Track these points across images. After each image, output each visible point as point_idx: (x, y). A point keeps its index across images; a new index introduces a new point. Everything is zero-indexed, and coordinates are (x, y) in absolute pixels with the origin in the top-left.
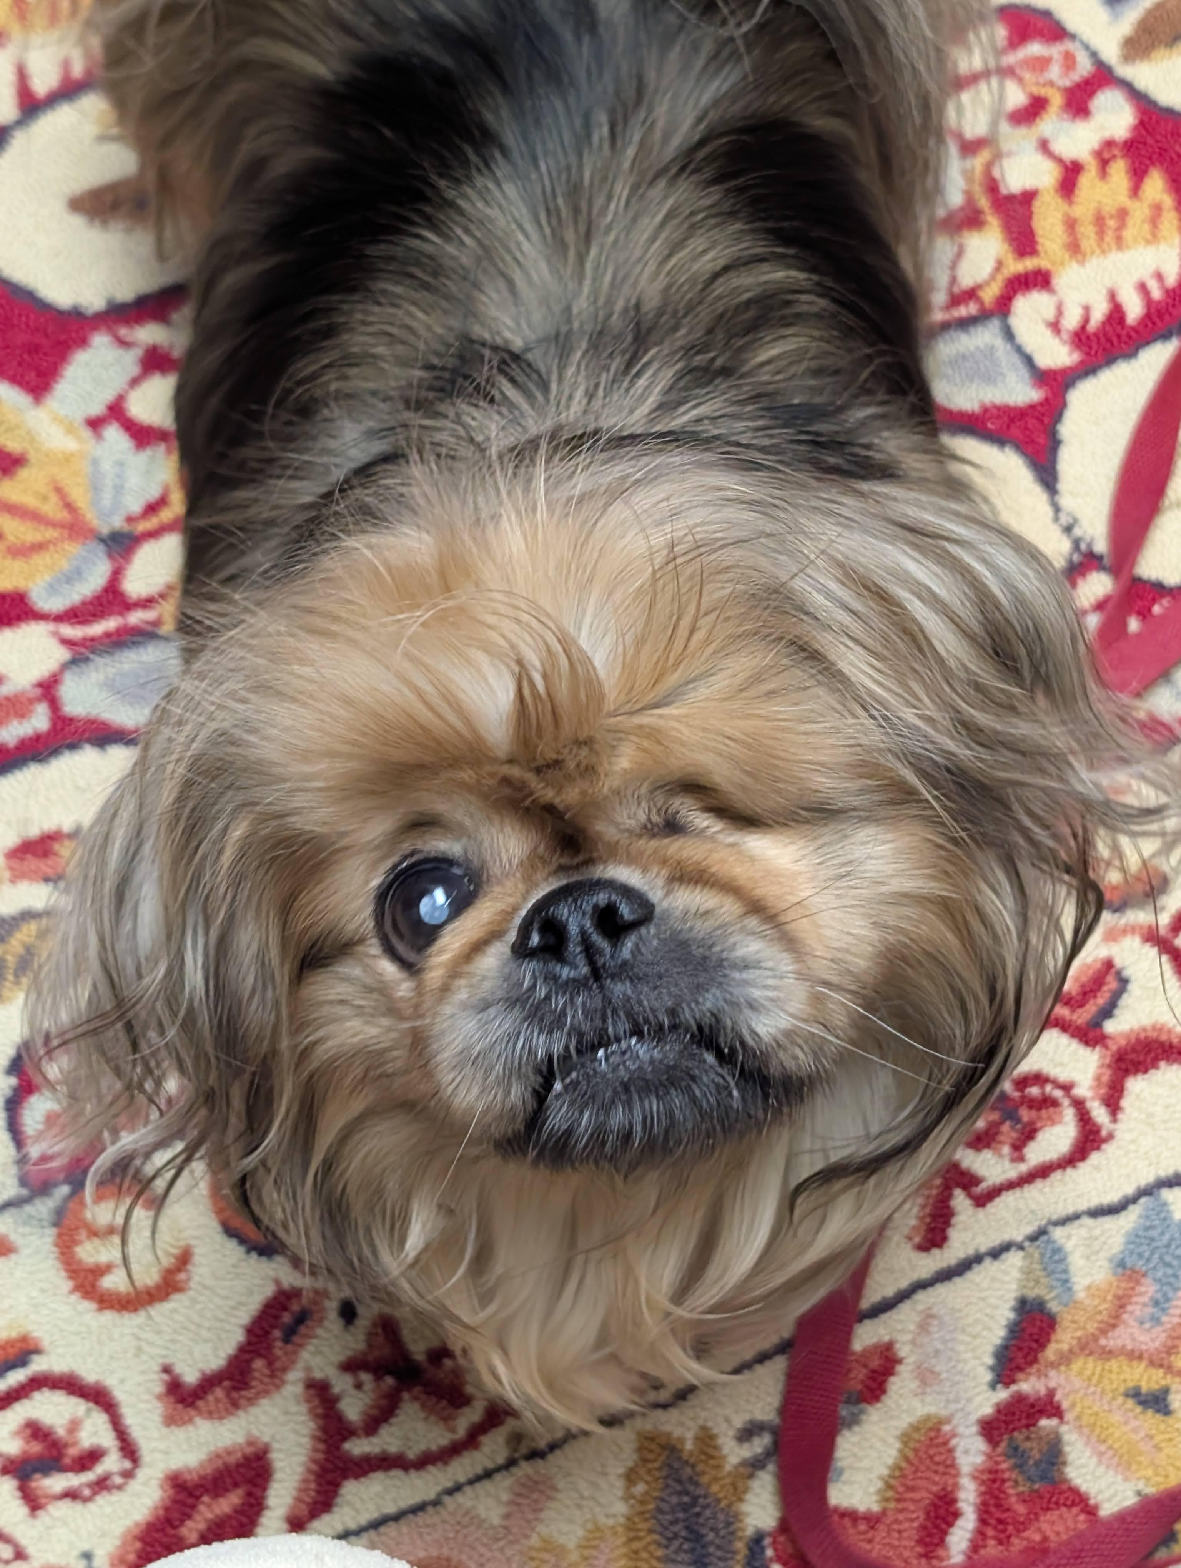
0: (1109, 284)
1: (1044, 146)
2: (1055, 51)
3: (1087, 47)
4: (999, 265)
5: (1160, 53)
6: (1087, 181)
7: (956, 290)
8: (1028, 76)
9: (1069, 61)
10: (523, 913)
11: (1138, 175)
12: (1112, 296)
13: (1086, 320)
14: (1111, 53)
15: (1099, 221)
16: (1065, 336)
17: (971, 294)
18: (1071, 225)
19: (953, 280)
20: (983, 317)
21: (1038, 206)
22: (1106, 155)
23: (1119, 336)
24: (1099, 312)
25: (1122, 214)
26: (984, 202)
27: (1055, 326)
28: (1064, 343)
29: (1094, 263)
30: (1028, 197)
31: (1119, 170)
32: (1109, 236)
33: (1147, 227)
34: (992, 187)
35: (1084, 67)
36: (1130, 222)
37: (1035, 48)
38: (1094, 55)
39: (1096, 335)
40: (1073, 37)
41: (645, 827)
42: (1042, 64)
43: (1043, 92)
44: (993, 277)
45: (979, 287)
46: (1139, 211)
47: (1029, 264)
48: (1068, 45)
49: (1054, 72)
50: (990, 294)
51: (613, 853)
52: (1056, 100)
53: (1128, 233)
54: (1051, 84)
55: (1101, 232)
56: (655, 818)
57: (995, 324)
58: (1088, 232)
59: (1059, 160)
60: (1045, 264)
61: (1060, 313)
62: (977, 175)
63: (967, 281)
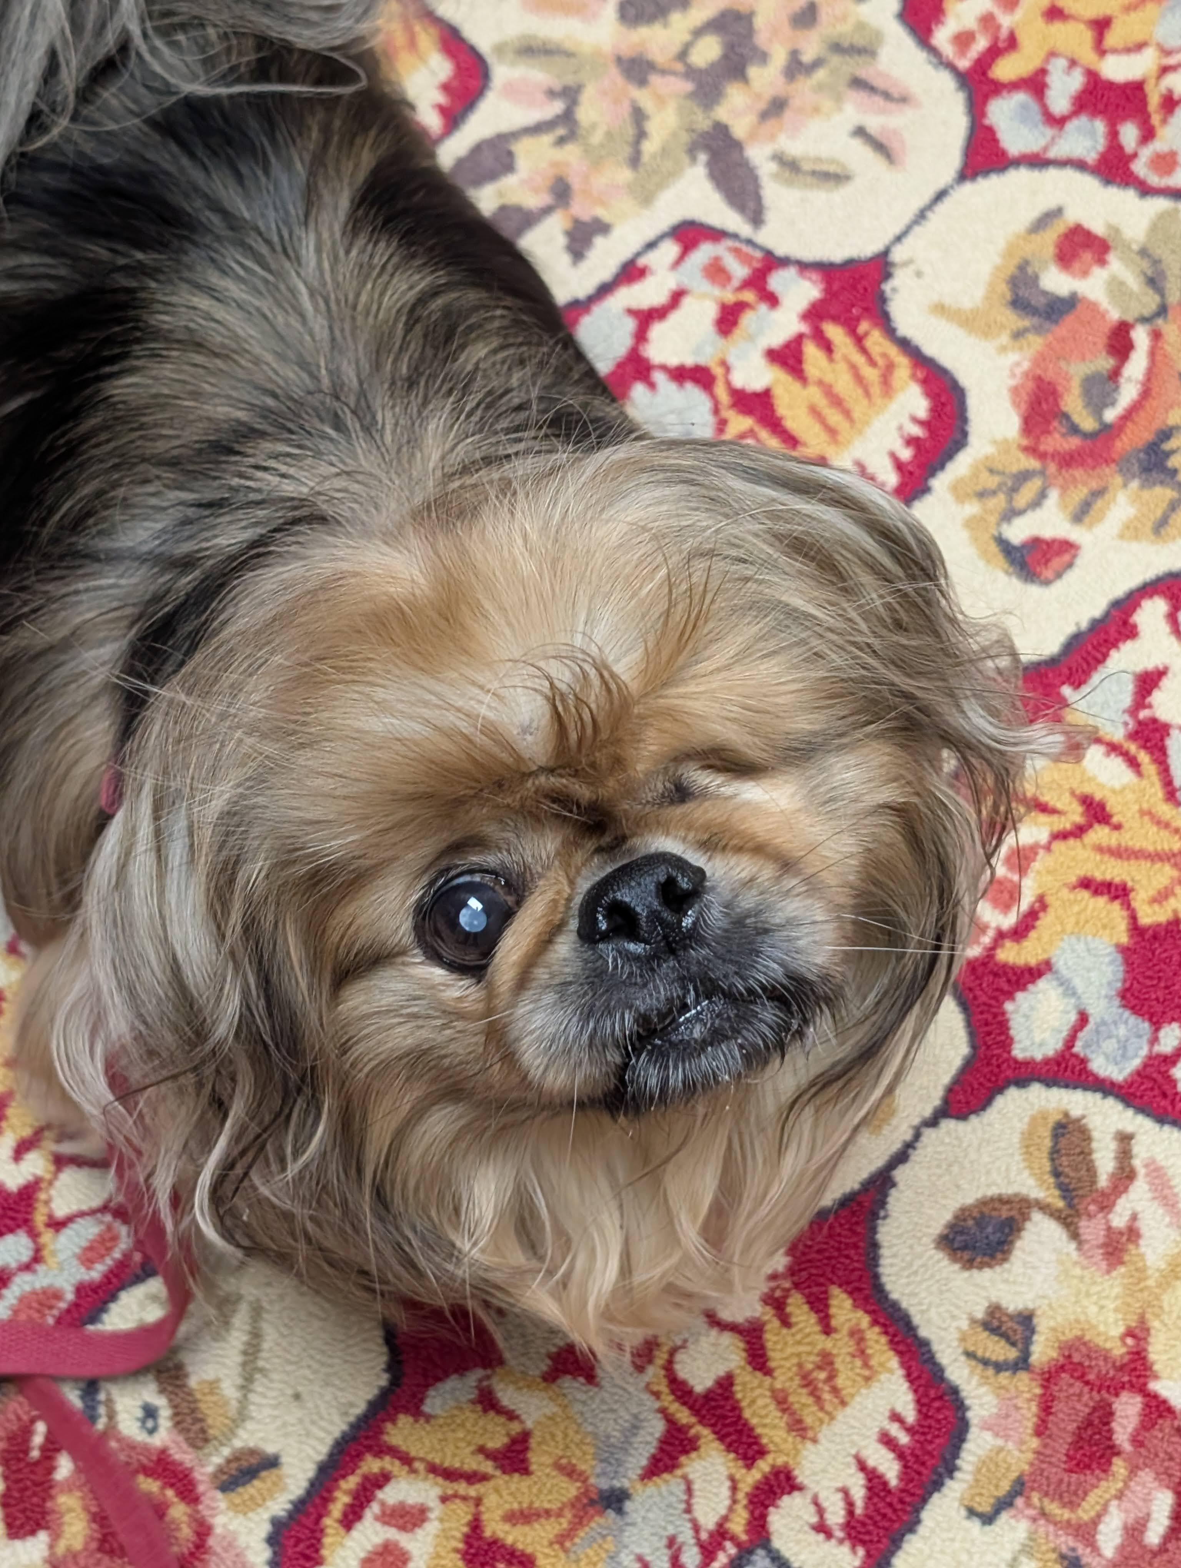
0: (853, 1452)
4: (734, 1485)
6: (773, 1337)
7: (704, 1537)
11: (820, 1305)
12: (862, 1466)
13: (850, 1506)
15: (807, 1381)
16: (839, 1534)
17: (721, 1534)
18: (781, 1401)
19: (696, 1525)
20: (746, 1554)
21: (737, 1391)
22: (777, 1294)
23: (890, 1505)
24: (858, 1489)
25: (827, 1361)
26: (684, 1416)
27: (822, 1528)
28: (841, 1542)
29: (826, 1434)
30: (726, 1383)
31: (798, 1306)
32: (826, 1394)
33: (858, 1364)
34: (682, 1392)
36: (839, 1364)
39: (867, 1516)
41: (663, 796)
44: (733, 1502)
45: (725, 1519)
46: (842, 1348)
47: (763, 1468)
50: (738, 1526)
51: (642, 824)
53: (843, 1380)
55: (815, 1392)
57: (761, 1557)
58: (800, 1399)
59: (732, 1328)
60: (780, 1460)
61: (820, 1511)
62: (663, 1387)
63: (708, 1521)
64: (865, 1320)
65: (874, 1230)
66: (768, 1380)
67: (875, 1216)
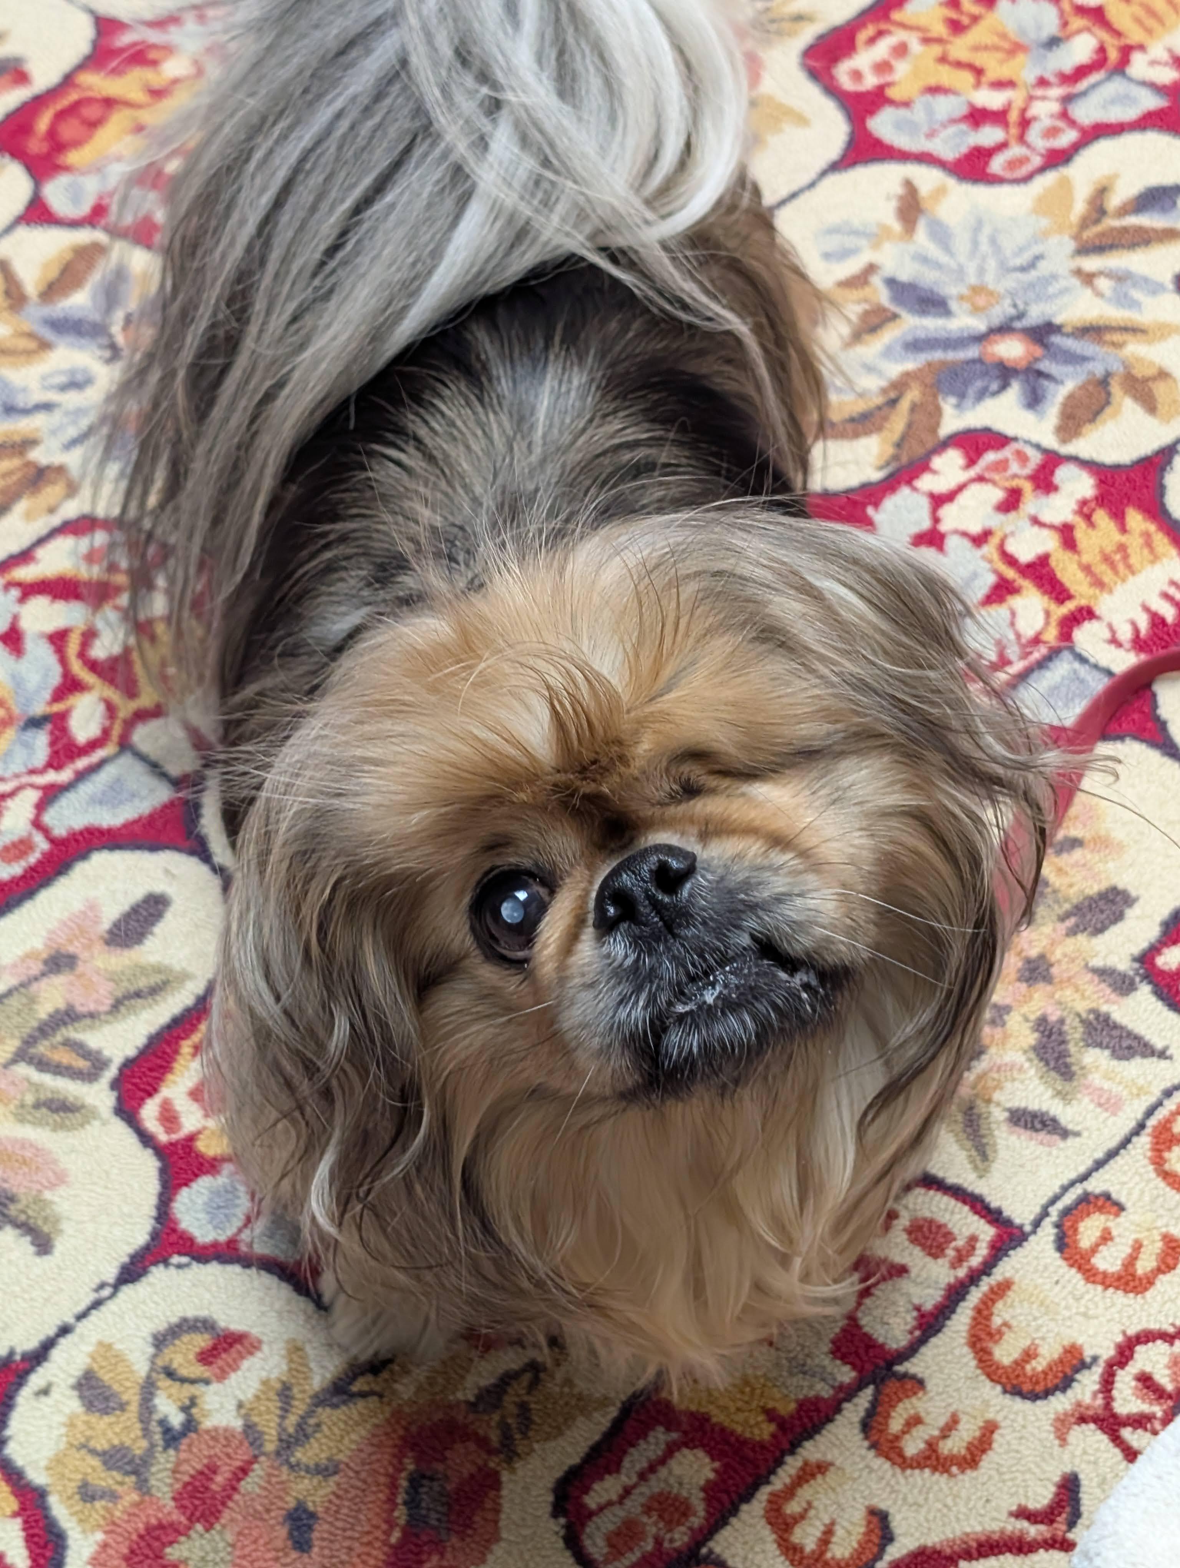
0: (1140, 601)
1: (1036, 521)
2: (1007, 453)
3: (1028, 442)
4: (1048, 614)
5: (1087, 428)
6: (1081, 533)
7: (1024, 641)
8: (996, 477)
9: (1022, 458)
10: (594, 895)
11: (1119, 517)
12: (1146, 609)
13: (1136, 631)
14: (1050, 441)
15: (1107, 559)
16: (1127, 646)
17: (1036, 641)
18: (1087, 569)
19: (1018, 636)
20: (1054, 653)
21: (1053, 562)
22: (1086, 510)
23: (1167, 633)
24: (1144, 624)
25: (1122, 548)
26: (1010, 574)
27: (1115, 642)
28: (1128, 651)
29: (1119, 589)
30: (1043, 561)
31: (1101, 517)
32: (1121, 567)
33: (1146, 551)
34: (1010, 560)
35: (1035, 458)
36: (1131, 552)
37: (990, 457)
38: (1038, 447)
39: (1150, 638)
40: (1015, 439)
42: (1001, 465)
43: (1015, 483)
44: (1047, 623)
45: (1041, 632)
46: (1134, 542)
47: (1070, 606)
48: (1014, 446)
49: (1015, 467)
50: (1051, 635)
52: (1027, 487)
53: (1134, 560)
54: (1015, 476)
55: (1113, 566)
56: (675, 787)
57: (1066, 655)
58: (1102, 569)
59: (1052, 527)
60: (1083, 602)
61: (1113, 631)
62: (996, 556)
63: (1029, 632)
64: (1152, 527)
65: (1162, 478)
66: (1076, 557)
67: (1163, 470)
